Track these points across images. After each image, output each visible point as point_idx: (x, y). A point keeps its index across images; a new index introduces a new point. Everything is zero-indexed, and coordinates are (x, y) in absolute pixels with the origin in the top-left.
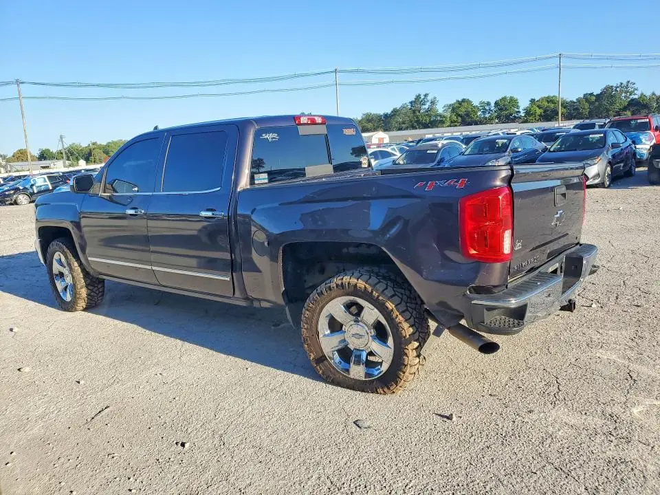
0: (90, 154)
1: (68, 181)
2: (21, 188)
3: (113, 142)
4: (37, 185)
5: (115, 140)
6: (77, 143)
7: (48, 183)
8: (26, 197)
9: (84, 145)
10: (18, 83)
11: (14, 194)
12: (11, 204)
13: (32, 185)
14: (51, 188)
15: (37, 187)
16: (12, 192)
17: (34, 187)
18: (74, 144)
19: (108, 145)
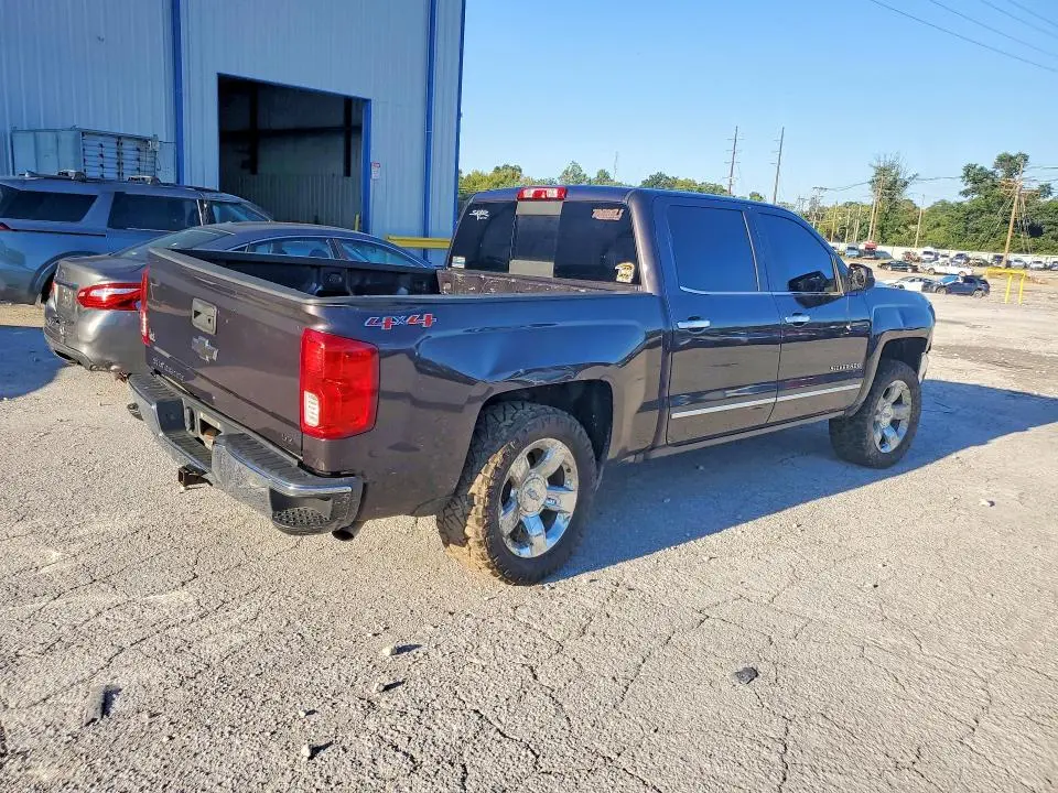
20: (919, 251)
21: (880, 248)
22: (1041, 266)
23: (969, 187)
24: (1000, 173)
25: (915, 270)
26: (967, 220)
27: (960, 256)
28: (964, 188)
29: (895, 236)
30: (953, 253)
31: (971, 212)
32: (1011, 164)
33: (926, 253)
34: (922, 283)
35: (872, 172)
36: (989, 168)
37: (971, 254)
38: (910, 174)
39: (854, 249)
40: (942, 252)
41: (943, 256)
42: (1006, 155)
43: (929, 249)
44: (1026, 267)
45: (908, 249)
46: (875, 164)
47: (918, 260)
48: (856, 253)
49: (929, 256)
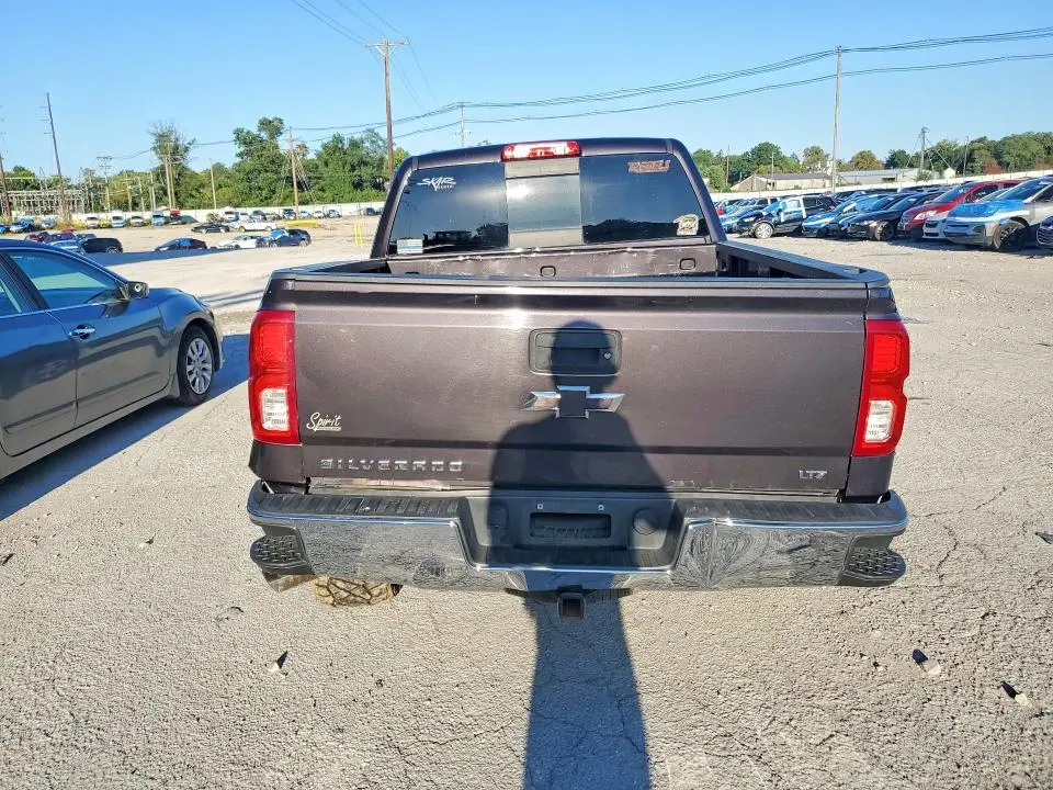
0: (971, 158)
1: (832, 207)
2: (765, 214)
3: (1014, 137)
4: (786, 211)
5: (1019, 132)
6: (950, 139)
7: (803, 208)
8: (768, 227)
9: (962, 143)
10: (840, 51)
11: (754, 222)
12: (750, 236)
13: (780, 210)
14: (804, 216)
15: (786, 213)
16: (752, 219)
17: (782, 214)
18: (945, 141)
19: (1004, 142)
20: (220, 212)
21: (183, 213)
22: (321, 215)
23: (242, 149)
24: (264, 135)
25: (227, 230)
26: (249, 180)
27: (256, 213)
28: (238, 151)
29: (191, 200)
30: (250, 211)
31: (251, 172)
32: (273, 127)
33: (227, 213)
34: (255, 240)
35: (153, 139)
36: (255, 131)
37: (265, 210)
38: (189, 140)
39: (158, 216)
40: (239, 210)
41: (242, 214)
42: (265, 119)
43: (228, 209)
44: (310, 216)
45: (210, 211)
46: (153, 130)
47: (222, 220)
48: (162, 220)
49: (230, 216)
